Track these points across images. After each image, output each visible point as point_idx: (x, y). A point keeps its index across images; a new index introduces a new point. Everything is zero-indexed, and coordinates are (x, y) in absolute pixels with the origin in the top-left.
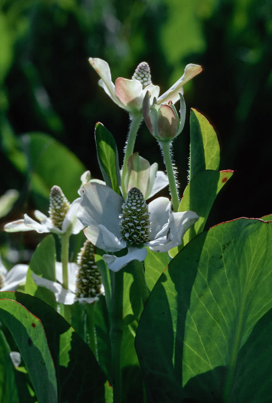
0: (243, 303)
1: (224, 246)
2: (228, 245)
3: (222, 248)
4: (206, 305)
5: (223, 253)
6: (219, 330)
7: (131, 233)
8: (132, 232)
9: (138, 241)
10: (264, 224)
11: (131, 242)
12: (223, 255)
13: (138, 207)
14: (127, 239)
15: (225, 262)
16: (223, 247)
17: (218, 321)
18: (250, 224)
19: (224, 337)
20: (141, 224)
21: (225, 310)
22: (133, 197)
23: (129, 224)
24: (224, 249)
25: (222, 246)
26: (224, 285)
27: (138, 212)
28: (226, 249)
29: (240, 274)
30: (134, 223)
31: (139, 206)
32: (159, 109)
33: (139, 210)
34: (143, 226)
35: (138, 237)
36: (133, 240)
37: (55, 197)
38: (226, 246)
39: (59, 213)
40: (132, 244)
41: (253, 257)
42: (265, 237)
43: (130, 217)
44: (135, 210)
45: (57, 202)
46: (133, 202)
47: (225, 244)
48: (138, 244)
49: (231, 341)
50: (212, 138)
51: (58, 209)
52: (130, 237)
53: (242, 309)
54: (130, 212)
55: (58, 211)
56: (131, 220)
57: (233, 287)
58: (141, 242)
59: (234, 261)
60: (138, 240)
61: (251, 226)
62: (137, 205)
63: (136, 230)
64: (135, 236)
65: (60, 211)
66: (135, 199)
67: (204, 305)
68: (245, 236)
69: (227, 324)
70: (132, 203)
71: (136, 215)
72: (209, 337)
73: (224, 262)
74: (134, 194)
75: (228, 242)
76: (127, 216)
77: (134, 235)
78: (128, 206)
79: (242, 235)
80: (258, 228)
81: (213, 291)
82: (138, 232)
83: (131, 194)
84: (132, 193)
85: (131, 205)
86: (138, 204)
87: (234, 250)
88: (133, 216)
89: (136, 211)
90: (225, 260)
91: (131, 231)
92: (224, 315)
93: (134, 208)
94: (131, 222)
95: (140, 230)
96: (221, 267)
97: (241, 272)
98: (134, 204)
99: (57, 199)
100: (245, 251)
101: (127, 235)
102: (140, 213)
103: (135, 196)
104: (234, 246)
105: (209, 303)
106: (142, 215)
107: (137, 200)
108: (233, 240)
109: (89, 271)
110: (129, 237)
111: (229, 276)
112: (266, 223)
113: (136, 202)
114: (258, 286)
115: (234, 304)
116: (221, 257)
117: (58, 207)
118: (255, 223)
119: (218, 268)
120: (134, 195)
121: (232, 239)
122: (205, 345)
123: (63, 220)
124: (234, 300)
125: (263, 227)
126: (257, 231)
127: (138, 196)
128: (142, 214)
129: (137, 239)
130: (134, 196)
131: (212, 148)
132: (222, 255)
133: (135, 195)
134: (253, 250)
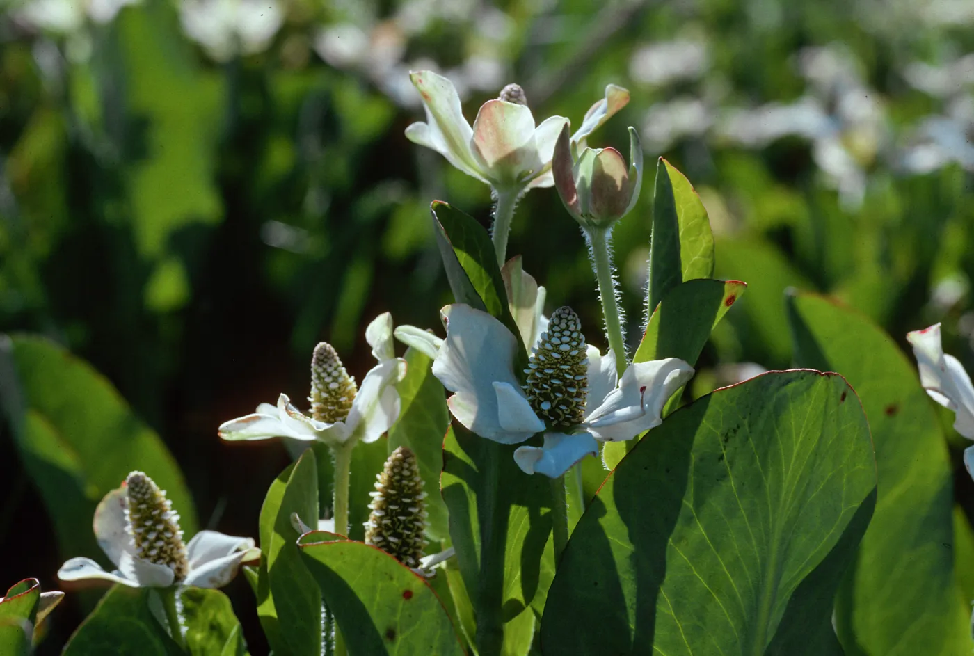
0: (775, 546)
1: (727, 434)
2: (735, 431)
3: (721, 440)
4: (691, 559)
5: (725, 449)
6: (720, 608)
7: (556, 402)
8: (558, 399)
9: (567, 420)
10: (822, 378)
11: (552, 421)
12: (724, 452)
13: (572, 346)
14: (546, 413)
15: (731, 467)
16: (724, 438)
17: (718, 592)
18: (788, 381)
19: (732, 624)
20: (576, 382)
21: (734, 566)
22: (563, 326)
23: (553, 381)
24: (726, 441)
25: (722, 435)
26: (731, 511)
27: (573, 357)
28: (730, 440)
29: (768, 486)
30: (564, 380)
31: (575, 343)
32: (597, 156)
33: (575, 353)
34: (580, 388)
35: (569, 411)
36: (557, 416)
37: (325, 366)
38: (729, 434)
39: (337, 399)
40: (556, 425)
41: (796, 448)
42: (822, 406)
43: (554, 367)
44: (566, 352)
45: (329, 375)
46: (564, 336)
47: (729, 430)
48: (567, 424)
49: (748, 630)
50: (696, 220)
51: (334, 390)
52: (551, 411)
53: (773, 558)
54: (556, 355)
55: (333, 393)
56: (558, 374)
57: (752, 514)
58: (572, 420)
59: (752, 461)
60: (567, 416)
61: (791, 386)
62: (571, 341)
63: (566, 395)
64: (563, 407)
65: (336, 393)
66: (567, 328)
67: (685, 558)
68: (779, 408)
69: (739, 596)
70: (561, 337)
71: (569, 363)
72: (700, 624)
73: (728, 467)
74: (566, 319)
75: (735, 426)
76: (549, 366)
77: (560, 405)
78: (552, 344)
79: (770, 406)
80: (808, 388)
81: (706, 529)
82: (571, 400)
83: (561, 319)
84: (562, 316)
85: (559, 342)
86: (573, 340)
87: (750, 439)
88: (561, 365)
89: (569, 355)
90: (731, 463)
91: (556, 397)
92: (732, 576)
93: (564, 348)
94: (558, 377)
95: (574, 395)
96: (724, 476)
97: (769, 482)
98: (566, 339)
99: (330, 370)
100: (779, 437)
101: (546, 406)
102: (576, 360)
103: (568, 324)
104: (750, 432)
105: (698, 553)
106: (578, 363)
107: (572, 332)
108: (746, 422)
109: (402, 518)
110: (549, 411)
111: (741, 493)
112: (824, 377)
113: (570, 336)
114: (802, 512)
115: (756, 549)
116: (722, 457)
117: (334, 386)
118: (802, 378)
119: (718, 480)
120: (566, 321)
121: (744, 418)
122: (691, 642)
123: (346, 413)
124: (754, 542)
125: (820, 384)
126: (805, 394)
127: (574, 324)
128: (579, 361)
129: (566, 414)
130: (566, 324)
131: (696, 241)
132: (723, 455)
133: (569, 321)
134: (798, 435)
